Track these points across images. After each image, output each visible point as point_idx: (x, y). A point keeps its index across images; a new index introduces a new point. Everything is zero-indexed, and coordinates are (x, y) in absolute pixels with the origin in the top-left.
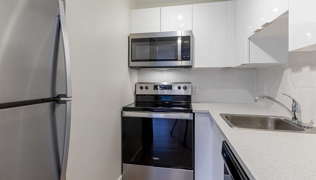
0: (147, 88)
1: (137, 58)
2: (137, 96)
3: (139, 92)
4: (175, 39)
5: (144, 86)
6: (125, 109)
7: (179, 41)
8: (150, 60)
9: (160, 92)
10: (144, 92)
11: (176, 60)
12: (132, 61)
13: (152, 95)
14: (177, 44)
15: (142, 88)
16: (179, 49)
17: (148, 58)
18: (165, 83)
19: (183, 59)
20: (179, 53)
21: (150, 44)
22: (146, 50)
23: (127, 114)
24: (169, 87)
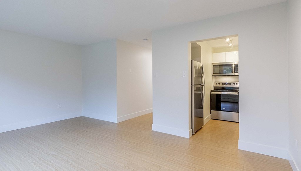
0: (219, 84)
1: (215, 72)
2: (214, 87)
3: (216, 86)
4: (231, 65)
5: (218, 83)
6: (212, 91)
7: (233, 66)
8: (220, 73)
9: (224, 86)
10: (218, 85)
11: (232, 73)
12: (213, 73)
13: (221, 87)
14: (232, 67)
15: (217, 84)
16: (233, 68)
17: (219, 72)
18: (228, 82)
19: (235, 73)
20: (233, 70)
21: (220, 67)
22: (218, 69)
23: (212, 93)
24: (230, 84)
